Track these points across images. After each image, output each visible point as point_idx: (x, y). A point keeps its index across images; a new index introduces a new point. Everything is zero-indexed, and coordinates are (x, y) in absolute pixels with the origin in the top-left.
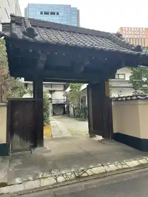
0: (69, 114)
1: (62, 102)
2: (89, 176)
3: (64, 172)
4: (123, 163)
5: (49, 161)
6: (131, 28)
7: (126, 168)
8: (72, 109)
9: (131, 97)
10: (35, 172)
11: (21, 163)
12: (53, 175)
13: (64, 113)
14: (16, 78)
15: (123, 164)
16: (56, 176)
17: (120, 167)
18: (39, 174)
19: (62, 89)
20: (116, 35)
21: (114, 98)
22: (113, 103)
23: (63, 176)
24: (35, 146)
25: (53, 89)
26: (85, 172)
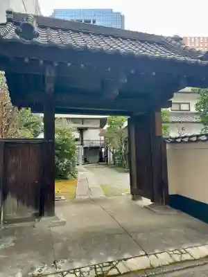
0: (107, 161)
1: (97, 144)
2: (120, 274)
3: (77, 267)
4: (182, 251)
5: (59, 242)
6: (199, 38)
7: (187, 261)
8: (111, 154)
9: (198, 136)
10: (31, 262)
11: (13, 244)
12: (58, 270)
13: (101, 160)
14: (19, 109)
15: (182, 253)
16: (62, 273)
17: (177, 258)
18: (36, 266)
19: (98, 126)
20: (172, 38)
21: (171, 138)
22: (168, 147)
23: (74, 273)
24: (41, 214)
25: (84, 126)
26: (114, 267)
